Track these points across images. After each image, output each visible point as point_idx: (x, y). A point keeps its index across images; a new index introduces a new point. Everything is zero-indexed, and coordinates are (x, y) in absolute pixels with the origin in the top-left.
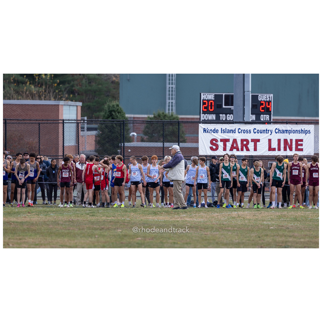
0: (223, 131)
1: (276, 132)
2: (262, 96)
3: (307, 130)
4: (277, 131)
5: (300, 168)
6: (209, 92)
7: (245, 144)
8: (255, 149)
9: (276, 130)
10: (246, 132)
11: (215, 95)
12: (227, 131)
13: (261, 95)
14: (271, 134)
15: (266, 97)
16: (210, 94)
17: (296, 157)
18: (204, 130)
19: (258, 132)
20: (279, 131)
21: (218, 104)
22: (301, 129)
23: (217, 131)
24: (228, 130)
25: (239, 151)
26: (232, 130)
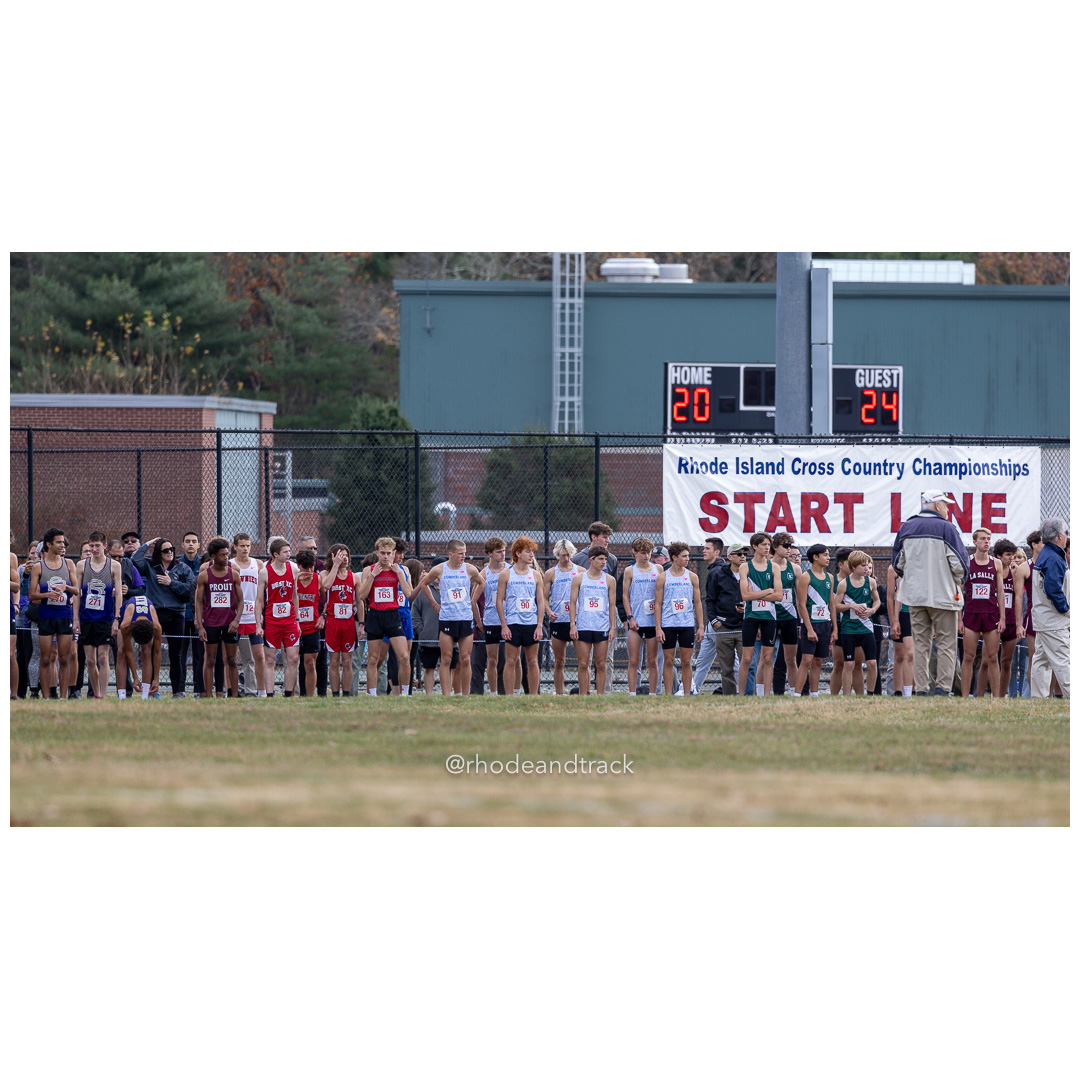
0: (744, 468)
1: (917, 470)
2: (867, 371)
3: (1018, 465)
4: (919, 466)
5: (995, 578)
6: (695, 359)
7: (814, 509)
8: (848, 527)
9: (917, 463)
10: (818, 470)
11: (713, 368)
12: (755, 467)
13: (864, 370)
14: (899, 478)
15: (880, 374)
16: (697, 367)
17: (984, 538)
18: (681, 465)
19: (857, 470)
20: (927, 468)
21: (722, 401)
22: (1000, 461)
23: (723, 466)
24: (757, 464)
25: (796, 532)
26: (772, 464)
